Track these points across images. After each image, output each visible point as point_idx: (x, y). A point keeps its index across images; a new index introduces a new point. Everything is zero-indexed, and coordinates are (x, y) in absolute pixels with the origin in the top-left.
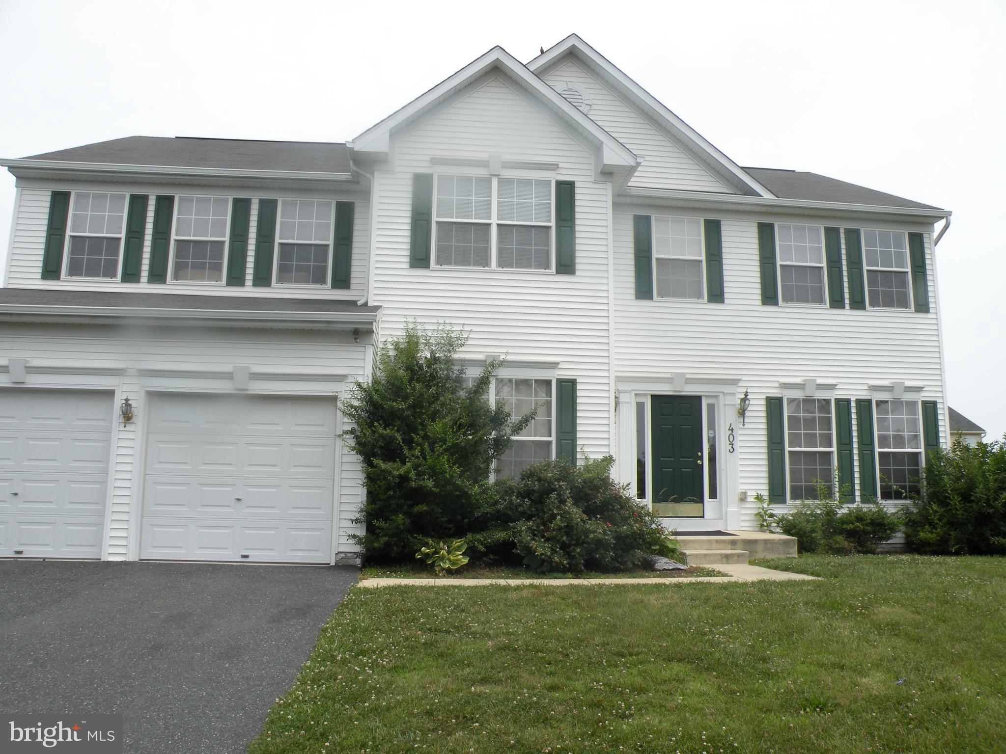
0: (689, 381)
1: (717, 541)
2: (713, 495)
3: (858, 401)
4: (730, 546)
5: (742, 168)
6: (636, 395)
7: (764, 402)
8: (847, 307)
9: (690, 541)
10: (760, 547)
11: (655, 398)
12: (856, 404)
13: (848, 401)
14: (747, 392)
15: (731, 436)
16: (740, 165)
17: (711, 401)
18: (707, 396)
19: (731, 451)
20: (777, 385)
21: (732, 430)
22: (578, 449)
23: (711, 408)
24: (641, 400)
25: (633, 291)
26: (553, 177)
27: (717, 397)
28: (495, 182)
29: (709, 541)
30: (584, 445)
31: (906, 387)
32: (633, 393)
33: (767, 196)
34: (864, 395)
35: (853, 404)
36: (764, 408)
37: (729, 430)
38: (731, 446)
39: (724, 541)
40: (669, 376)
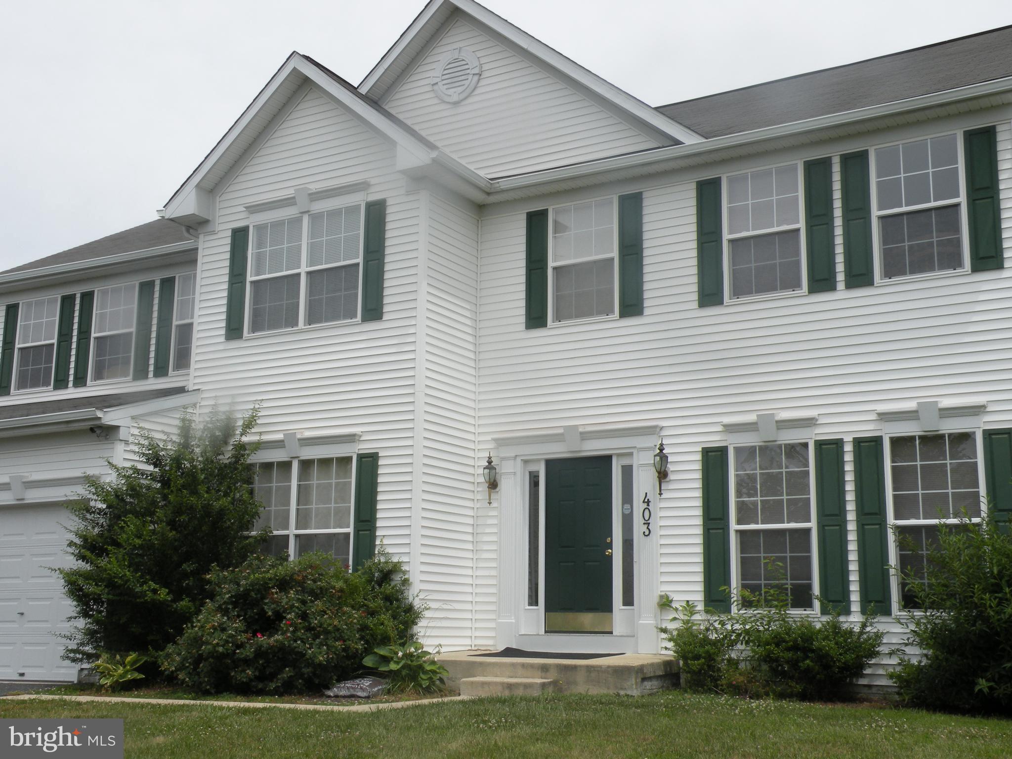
0: (586, 436)
1: (523, 665)
2: (628, 600)
3: (858, 443)
4: (540, 673)
5: (657, 109)
6: (526, 462)
7: (699, 457)
8: (841, 286)
9: (490, 664)
10: (580, 677)
11: (549, 463)
12: (854, 446)
13: (838, 444)
14: (662, 445)
15: (647, 512)
16: (653, 106)
17: (626, 462)
18: (619, 455)
19: (647, 533)
20: (720, 428)
21: (648, 502)
22: (378, 542)
23: (628, 471)
24: (533, 468)
25: (523, 319)
26: (360, 199)
27: (631, 454)
28: (306, 220)
29: (513, 665)
30: (384, 536)
31: (941, 410)
32: (519, 460)
33: (690, 140)
34: (868, 430)
35: (848, 448)
36: (698, 466)
37: (644, 502)
38: (646, 526)
39: (532, 666)
40: (561, 431)
